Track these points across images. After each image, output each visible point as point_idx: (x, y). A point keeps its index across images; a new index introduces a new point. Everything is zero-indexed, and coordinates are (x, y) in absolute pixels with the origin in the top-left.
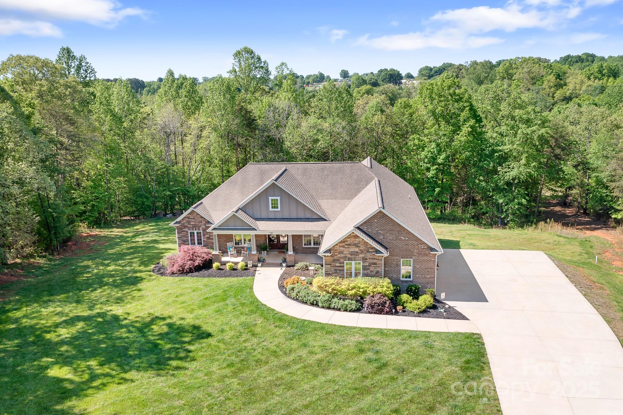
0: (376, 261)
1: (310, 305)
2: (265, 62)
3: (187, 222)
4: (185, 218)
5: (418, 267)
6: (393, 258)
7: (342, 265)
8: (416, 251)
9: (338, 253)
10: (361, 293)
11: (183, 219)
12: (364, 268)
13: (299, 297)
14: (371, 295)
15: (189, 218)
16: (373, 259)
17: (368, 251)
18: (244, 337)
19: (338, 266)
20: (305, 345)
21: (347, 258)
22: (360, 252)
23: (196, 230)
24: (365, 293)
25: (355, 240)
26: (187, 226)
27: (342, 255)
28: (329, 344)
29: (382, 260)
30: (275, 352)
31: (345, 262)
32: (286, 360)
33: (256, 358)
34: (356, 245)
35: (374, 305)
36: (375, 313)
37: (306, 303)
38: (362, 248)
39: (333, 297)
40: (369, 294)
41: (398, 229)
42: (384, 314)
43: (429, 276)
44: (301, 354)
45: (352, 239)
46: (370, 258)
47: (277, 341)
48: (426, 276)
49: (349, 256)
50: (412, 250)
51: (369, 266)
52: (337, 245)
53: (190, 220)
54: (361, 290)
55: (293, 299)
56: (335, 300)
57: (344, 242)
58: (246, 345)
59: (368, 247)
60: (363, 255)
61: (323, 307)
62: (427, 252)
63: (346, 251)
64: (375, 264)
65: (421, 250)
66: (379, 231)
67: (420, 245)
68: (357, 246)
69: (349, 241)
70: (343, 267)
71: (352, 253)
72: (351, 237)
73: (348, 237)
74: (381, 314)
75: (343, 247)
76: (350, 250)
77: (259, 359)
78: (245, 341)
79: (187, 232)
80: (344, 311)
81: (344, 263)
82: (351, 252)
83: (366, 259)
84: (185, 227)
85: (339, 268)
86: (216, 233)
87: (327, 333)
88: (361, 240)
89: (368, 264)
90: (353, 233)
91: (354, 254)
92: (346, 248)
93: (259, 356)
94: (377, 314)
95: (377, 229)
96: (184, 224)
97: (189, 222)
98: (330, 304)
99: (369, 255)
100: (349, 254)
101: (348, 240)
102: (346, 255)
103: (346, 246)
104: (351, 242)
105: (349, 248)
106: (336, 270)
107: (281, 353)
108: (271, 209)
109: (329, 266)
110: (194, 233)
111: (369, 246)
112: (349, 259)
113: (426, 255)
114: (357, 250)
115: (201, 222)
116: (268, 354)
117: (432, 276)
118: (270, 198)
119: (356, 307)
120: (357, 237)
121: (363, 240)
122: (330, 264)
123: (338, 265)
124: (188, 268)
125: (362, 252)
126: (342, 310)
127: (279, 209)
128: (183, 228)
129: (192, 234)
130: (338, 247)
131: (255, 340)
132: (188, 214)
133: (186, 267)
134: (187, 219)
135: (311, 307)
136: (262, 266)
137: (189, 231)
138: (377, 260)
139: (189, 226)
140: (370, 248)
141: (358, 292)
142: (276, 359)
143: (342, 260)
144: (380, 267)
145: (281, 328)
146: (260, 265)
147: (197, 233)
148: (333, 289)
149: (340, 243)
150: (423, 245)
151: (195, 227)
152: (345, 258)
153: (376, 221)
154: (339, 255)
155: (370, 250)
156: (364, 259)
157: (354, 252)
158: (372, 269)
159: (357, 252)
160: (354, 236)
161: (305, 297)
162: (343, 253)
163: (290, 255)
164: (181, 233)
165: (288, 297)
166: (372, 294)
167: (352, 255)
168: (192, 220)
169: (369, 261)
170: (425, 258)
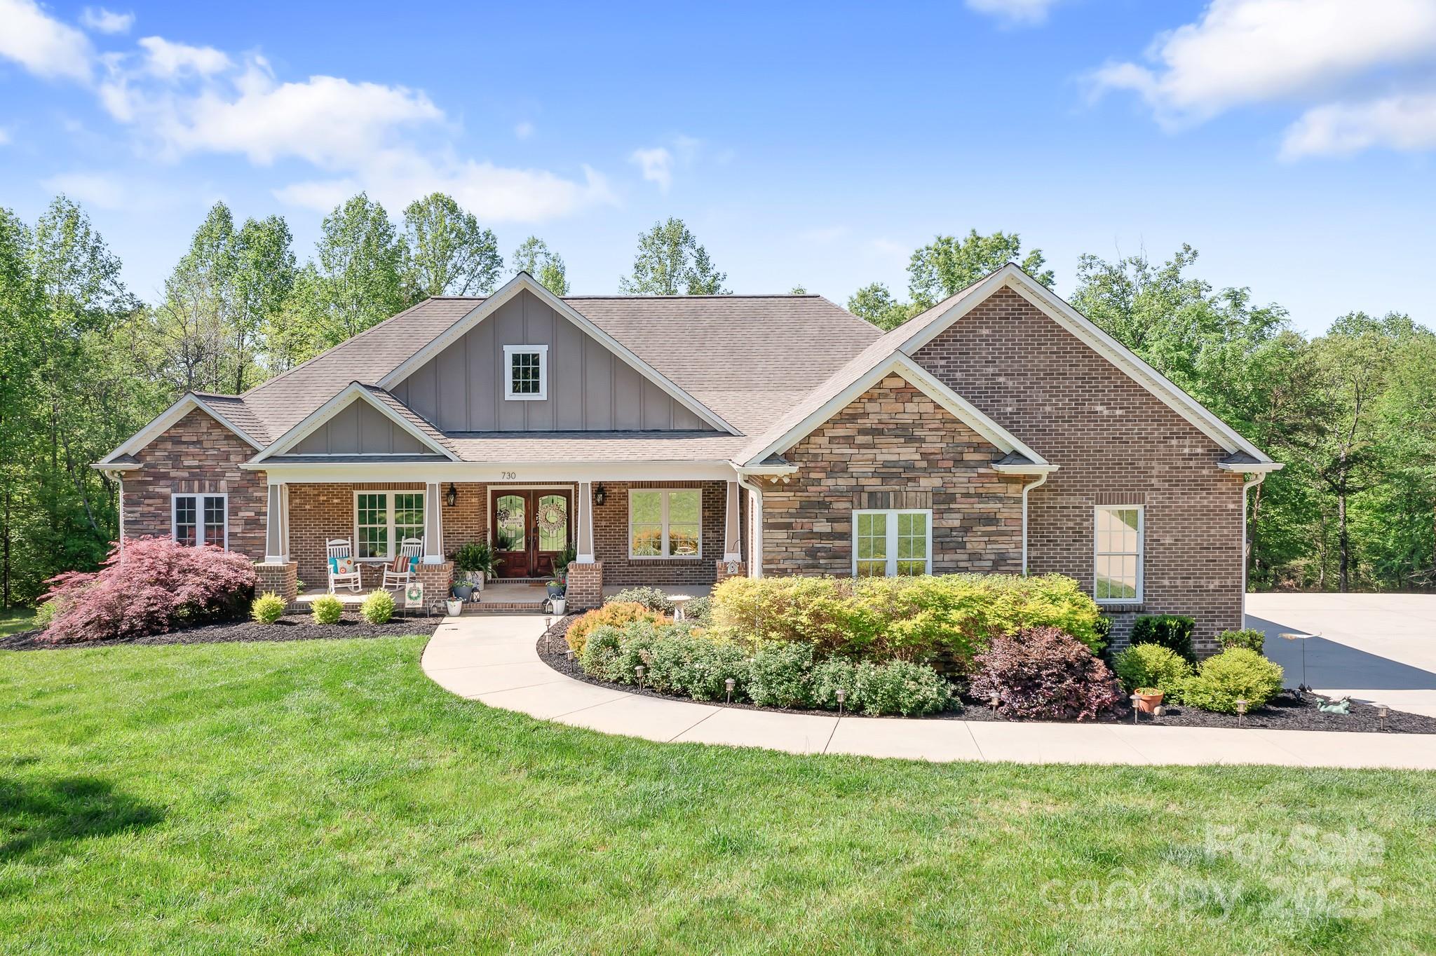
0: (992, 506)
1: (704, 702)
2: (487, 235)
3: (168, 457)
4: (161, 440)
5: (1168, 540)
6: (1062, 500)
7: (840, 527)
8: (1157, 468)
9: (823, 470)
10: (957, 629)
11: (153, 446)
12: (944, 542)
13: (647, 670)
14: (1010, 633)
15: (177, 441)
16: (979, 495)
17: (959, 462)
18: (344, 824)
19: (821, 536)
20: (735, 848)
21: (865, 497)
22: (924, 464)
23: (201, 490)
24: (975, 625)
25: (900, 407)
26: (165, 476)
27: (843, 482)
28: (880, 837)
29: (1019, 501)
30: (545, 885)
31: (856, 514)
32: (626, 925)
33: (412, 923)
34: (906, 434)
35: (1038, 676)
36: (1039, 717)
37: (682, 694)
38: (934, 444)
39: (819, 656)
40: (1000, 629)
41: (1082, 370)
42: (1087, 719)
43: (1217, 582)
44: (726, 888)
45: (890, 406)
46: (967, 495)
47: (548, 837)
48: (1203, 582)
49: (873, 484)
50: (1142, 464)
51: (966, 529)
52: (819, 432)
53: (183, 448)
54: (956, 615)
55: (618, 683)
56: (833, 666)
57: (853, 418)
58: (353, 858)
59: (958, 439)
60: (937, 482)
61: (772, 704)
62: (1205, 472)
63: (862, 463)
64: (990, 520)
65: (1180, 464)
66: (1002, 379)
67: (1174, 442)
68: (911, 439)
69: (877, 413)
70: (847, 536)
71: (887, 473)
72: (886, 396)
73: (870, 397)
74: (1072, 719)
75: (849, 440)
76: (880, 458)
77: (428, 927)
78: (343, 844)
79: (166, 498)
80: (884, 714)
81: (848, 520)
82: (886, 464)
83: (951, 498)
84: (159, 477)
85: (827, 544)
86: (279, 476)
87: (842, 790)
88: (929, 408)
89: (957, 523)
90: (893, 375)
91: (897, 476)
92: (860, 446)
93: (435, 910)
94: (1054, 719)
95: (991, 370)
96: (154, 466)
97: (176, 459)
98: (807, 687)
99: (961, 480)
100: (875, 474)
101: (871, 407)
102: (863, 482)
103: (860, 439)
104: (885, 417)
105: (874, 446)
106: (812, 553)
107: (590, 889)
108: (509, 395)
109: (781, 535)
110: (192, 502)
111: (965, 438)
112: (876, 500)
113: (1201, 485)
114: (909, 454)
115: (227, 459)
116: (501, 901)
117: (1229, 582)
118: (510, 351)
119: (940, 693)
120: (909, 393)
121: (938, 407)
122: (788, 526)
123: (822, 527)
124: (139, 616)
125: (932, 463)
126: (870, 709)
127: (543, 395)
128: (149, 483)
129: (186, 506)
130: (823, 441)
131: (412, 836)
132: (176, 426)
133: (130, 612)
134: (169, 446)
135: (712, 709)
136: (463, 613)
137: (174, 496)
138: (1000, 499)
139: (173, 473)
140: (969, 445)
141: (944, 626)
142: (559, 926)
143: (840, 506)
144: (1012, 532)
145: (572, 779)
146: (455, 606)
147: (208, 502)
148: (816, 616)
149: (833, 422)
150: (1187, 442)
151: (198, 476)
152: (856, 494)
153: (985, 332)
154: (831, 482)
155: (967, 457)
156: (942, 500)
157: (894, 464)
158: (975, 543)
159: (909, 466)
160: (898, 391)
161: (677, 663)
162: (845, 470)
163: (584, 567)
164: (138, 504)
165: (591, 679)
166: (1011, 630)
167: (885, 478)
168: (192, 449)
169: (962, 505)
170: (1200, 500)
